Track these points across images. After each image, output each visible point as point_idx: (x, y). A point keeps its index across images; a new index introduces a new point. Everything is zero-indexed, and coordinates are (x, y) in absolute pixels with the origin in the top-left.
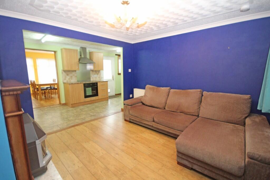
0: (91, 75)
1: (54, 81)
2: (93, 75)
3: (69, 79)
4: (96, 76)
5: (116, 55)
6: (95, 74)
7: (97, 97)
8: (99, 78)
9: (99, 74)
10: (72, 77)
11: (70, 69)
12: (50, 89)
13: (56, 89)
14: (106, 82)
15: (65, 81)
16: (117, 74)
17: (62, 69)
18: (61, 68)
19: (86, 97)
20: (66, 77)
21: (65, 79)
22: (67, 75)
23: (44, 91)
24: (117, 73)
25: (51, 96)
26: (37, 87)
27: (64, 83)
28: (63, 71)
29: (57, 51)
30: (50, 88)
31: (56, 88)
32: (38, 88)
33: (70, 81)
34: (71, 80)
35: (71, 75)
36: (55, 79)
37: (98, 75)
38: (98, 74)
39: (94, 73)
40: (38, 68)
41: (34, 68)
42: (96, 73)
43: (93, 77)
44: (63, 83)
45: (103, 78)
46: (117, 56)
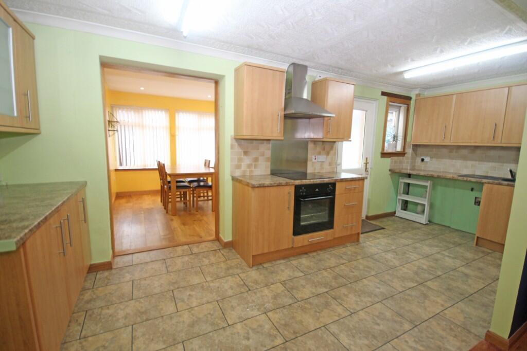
0: (309, 156)
1: (207, 165)
2: (314, 157)
3: (249, 166)
4: (322, 158)
5: (384, 94)
6: (319, 154)
7: (329, 231)
8: (330, 164)
9: (332, 152)
10: (256, 160)
11: (256, 134)
12: (196, 187)
13: (210, 187)
14: (361, 182)
15: (238, 174)
16: (380, 155)
17: (232, 133)
18: (229, 131)
19: (299, 230)
20: (240, 160)
21: (238, 167)
22: (246, 153)
23: (185, 190)
24: (380, 151)
25: (197, 204)
26: (169, 179)
27: (234, 179)
28: (234, 141)
29: (223, 77)
30: (195, 184)
31: (210, 184)
32: (169, 182)
33: (251, 172)
34: (253, 169)
35: (254, 154)
36: (209, 161)
37: (329, 157)
38: (328, 154)
39: (319, 149)
40: (177, 133)
41: (171, 133)
42: (324, 149)
43: (314, 160)
44: (231, 178)
45: (340, 164)
46: (385, 98)
